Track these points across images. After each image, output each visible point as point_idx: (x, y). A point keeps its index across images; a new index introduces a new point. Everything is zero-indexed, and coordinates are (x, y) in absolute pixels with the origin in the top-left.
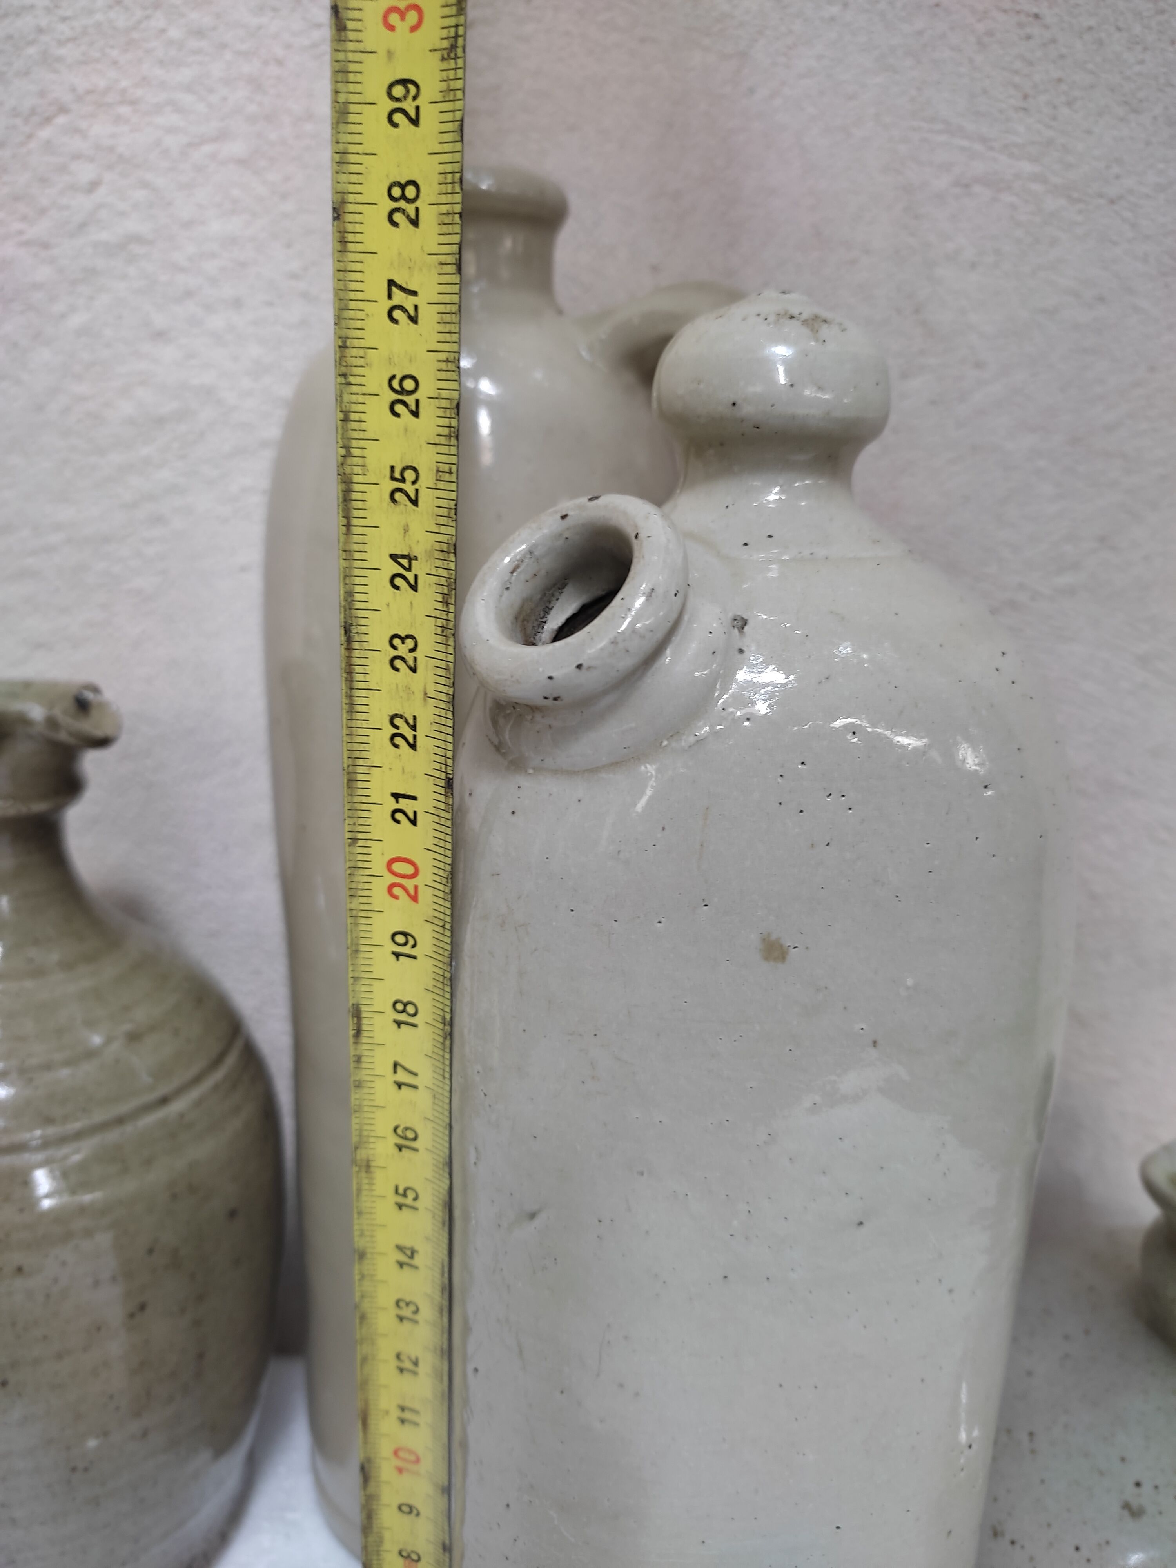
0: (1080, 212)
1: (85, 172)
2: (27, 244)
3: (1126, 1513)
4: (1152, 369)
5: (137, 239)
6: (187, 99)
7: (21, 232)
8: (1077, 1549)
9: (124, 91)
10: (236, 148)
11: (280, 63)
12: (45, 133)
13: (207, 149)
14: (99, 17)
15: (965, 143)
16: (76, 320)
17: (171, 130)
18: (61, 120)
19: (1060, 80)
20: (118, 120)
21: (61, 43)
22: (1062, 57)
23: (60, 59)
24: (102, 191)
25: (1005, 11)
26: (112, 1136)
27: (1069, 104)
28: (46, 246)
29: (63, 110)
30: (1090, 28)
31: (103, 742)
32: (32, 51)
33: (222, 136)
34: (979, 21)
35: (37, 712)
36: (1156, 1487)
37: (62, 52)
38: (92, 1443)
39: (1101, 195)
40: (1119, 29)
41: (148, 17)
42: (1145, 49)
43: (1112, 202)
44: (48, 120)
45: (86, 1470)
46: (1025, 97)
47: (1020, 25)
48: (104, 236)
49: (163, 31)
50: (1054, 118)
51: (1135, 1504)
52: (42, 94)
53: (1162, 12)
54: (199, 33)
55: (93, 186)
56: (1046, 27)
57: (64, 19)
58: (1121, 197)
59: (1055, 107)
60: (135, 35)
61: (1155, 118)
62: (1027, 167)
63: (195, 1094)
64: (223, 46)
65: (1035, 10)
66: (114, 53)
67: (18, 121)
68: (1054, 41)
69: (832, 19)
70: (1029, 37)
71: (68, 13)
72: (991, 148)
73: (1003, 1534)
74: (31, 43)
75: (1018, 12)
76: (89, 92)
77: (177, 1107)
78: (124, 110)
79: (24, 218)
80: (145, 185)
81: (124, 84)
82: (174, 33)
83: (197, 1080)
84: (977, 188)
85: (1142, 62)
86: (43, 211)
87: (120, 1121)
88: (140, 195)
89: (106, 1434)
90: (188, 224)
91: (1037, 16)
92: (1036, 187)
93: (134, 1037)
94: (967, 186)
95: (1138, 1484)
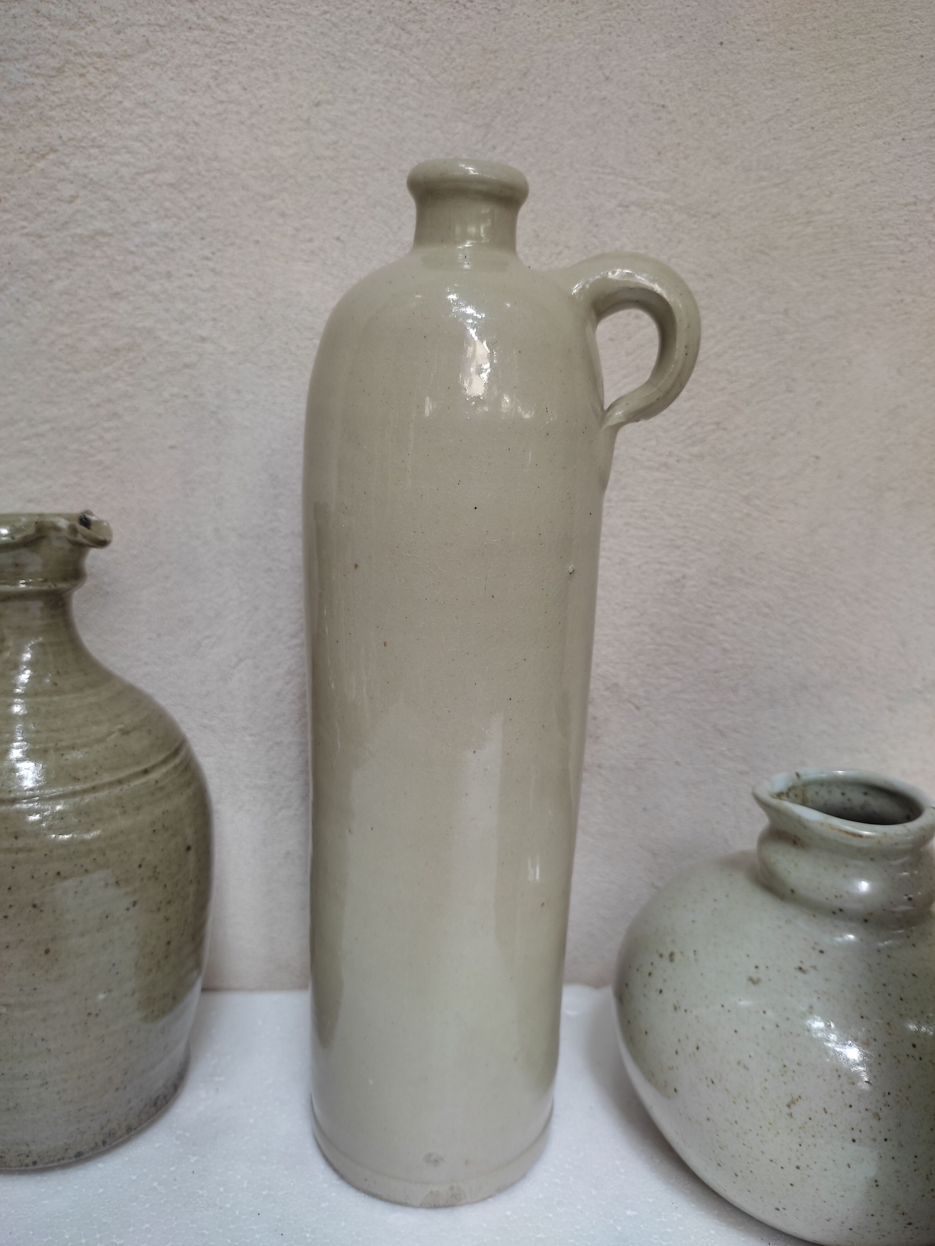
0: (695, 223)
1: (68, 190)
2: (27, 234)
3: (750, 983)
4: (742, 318)
5: (102, 233)
6: (137, 145)
7: (23, 227)
8: (723, 1006)
9: (93, 140)
10: (168, 177)
11: (197, 124)
12: (41, 165)
13: (148, 176)
14: (78, 92)
15: (625, 181)
16: (59, 285)
17: (126, 165)
18: (52, 156)
19: (679, 144)
20: (90, 157)
21: (52, 108)
22: (679, 130)
23: (51, 118)
24: (79, 201)
25: (645, 103)
26: (116, 790)
27: (686, 158)
28: (40, 237)
29: (54, 150)
30: (695, 114)
31: (103, 544)
32: (32, 112)
33: (159, 169)
34: (630, 108)
35: (63, 523)
36: (767, 967)
37: (53, 113)
38: (101, 996)
39: (707, 213)
40: (712, 115)
41: (110, 94)
42: (728, 127)
43: (714, 217)
44: (43, 156)
45: (97, 1015)
46: (659, 154)
47: (654, 111)
48: (79, 231)
49: (120, 102)
50: (677, 166)
51: (755, 978)
52: (39, 140)
53: (737, 105)
54: (145, 105)
55: (72, 199)
56: (670, 113)
57: (54, 93)
58: (719, 214)
59: (677, 160)
60: (102, 105)
61: (736, 167)
62: (662, 195)
63: (164, 770)
64: (160, 113)
65: (662, 103)
66: (88, 115)
67: (22, 157)
68: (674, 121)
69: (542, 105)
70: (659, 119)
71: (58, 89)
72: (640, 184)
73: (680, 1007)
74: (31, 107)
75: (653, 104)
76: (71, 139)
77: (154, 776)
78: (94, 151)
79: (25, 218)
80: (108, 199)
81: (94, 135)
82: (127, 104)
83: (164, 762)
84: (633, 208)
85: (727, 134)
86: (38, 215)
87: (120, 782)
88: (104, 205)
89: (110, 991)
90: (135, 224)
91: (663, 106)
92: (667, 207)
93: (125, 732)
94: (627, 206)
95: (757, 967)
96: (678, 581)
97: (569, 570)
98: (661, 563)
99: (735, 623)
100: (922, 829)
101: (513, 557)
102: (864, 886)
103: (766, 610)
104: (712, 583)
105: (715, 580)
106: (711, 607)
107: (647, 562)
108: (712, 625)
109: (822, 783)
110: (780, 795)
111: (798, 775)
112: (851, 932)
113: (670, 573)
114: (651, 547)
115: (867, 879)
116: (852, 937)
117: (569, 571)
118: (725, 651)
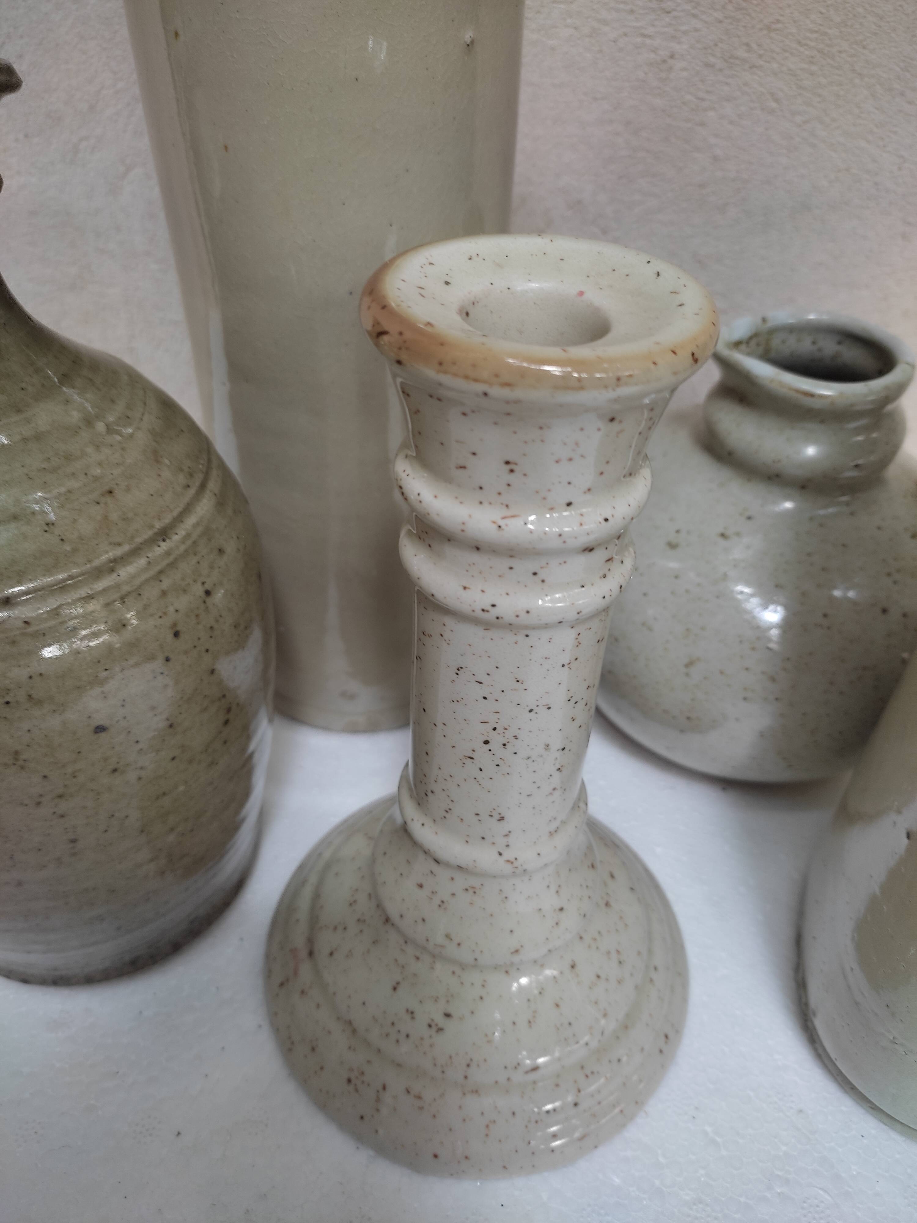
3: (669, 547)
51: (674, 542)
95: (679, 531)
96: (664, 61)
97: (466, 40)
98: (644, 36)
99: (731, 122)
100: (887, 388)
101: (381, 19)
102: (811, 451)
103: (774, 105)
104: (707, 65)
105: (712, 60)
106: (702, 100)
107: (625, 35)
108: (702, 124)
109: (791, 329)
110: (737, 344)
111: (764, 320)
112: (787, 498)
113: (654, 51)
114: (632, 11)
115: (814, 442)
116: (788, 505)
117: (465, 42)
118: (715, 158)
